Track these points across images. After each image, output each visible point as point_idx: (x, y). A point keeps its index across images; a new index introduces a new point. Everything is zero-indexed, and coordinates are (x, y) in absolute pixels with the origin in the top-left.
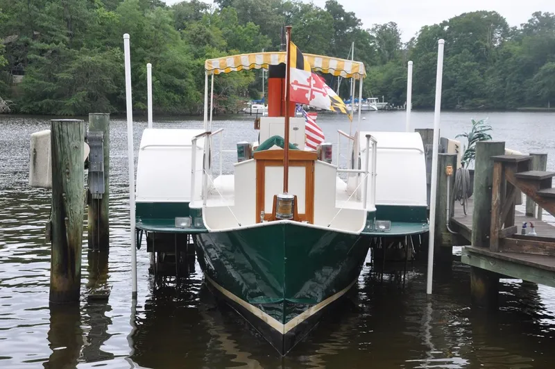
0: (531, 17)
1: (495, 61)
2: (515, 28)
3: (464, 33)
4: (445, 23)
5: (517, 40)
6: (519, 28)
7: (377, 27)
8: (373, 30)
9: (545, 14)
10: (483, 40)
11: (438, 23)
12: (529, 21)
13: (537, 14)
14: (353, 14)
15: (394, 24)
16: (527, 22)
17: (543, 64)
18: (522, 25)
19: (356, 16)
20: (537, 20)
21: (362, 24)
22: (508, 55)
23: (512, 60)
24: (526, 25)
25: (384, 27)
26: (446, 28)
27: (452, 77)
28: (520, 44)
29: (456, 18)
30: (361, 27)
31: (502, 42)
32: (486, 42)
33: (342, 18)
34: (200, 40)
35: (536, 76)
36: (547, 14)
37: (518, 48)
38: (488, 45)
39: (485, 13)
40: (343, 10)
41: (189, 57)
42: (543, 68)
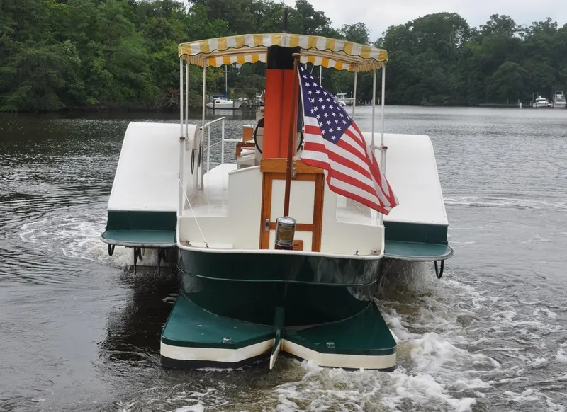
0: (489, 20)
1: (457, 60)
2: (474, 29)
3: (427, 32)
4: (410, 24)
5: (477, 40)
6: (478, 29)
7: (346, 28)
8: (343, 30)
9: (501, 16)
10: (445, 40)
11: (404, 24)
12: (488, 23)
13: (495, 17)
14: (323, 13)
15: (362, 25)
16: (485, 24)
17: (502, 63)
18: (481, 26)
19: (325, 15)
20: (494, 22)
21: (330, 23)
22: (468, 54)
23: (473, 58)
24: (485, 27)
25: (353, 27)
26: (411, 28)
27: (417, 74)
28: (480, 44)
29: (421, 19)
30: (330, 26)
31: (464, 42)
32: (448, 41)
33: (312, 18)
34: (159, 33)
35: (495, 74)
36: (503, 17)
37: (479, 48)
38: (450, 44)
39: (447, 14)
40: (313, 10)
41: (145, 50)
42: (502, 66)
